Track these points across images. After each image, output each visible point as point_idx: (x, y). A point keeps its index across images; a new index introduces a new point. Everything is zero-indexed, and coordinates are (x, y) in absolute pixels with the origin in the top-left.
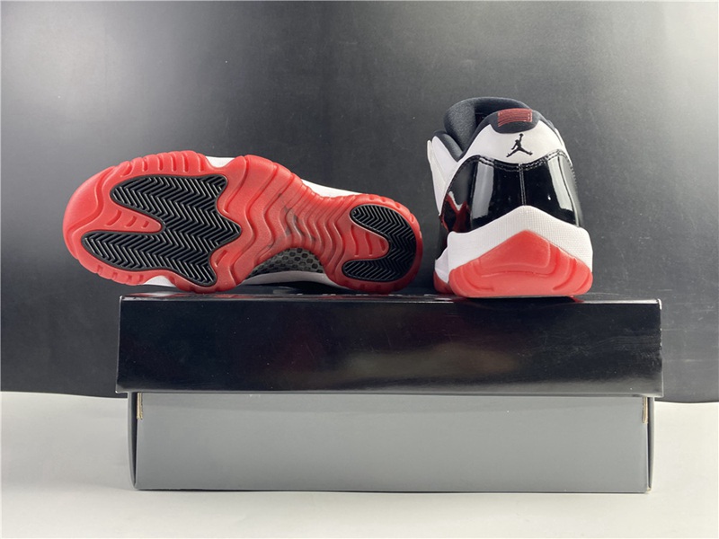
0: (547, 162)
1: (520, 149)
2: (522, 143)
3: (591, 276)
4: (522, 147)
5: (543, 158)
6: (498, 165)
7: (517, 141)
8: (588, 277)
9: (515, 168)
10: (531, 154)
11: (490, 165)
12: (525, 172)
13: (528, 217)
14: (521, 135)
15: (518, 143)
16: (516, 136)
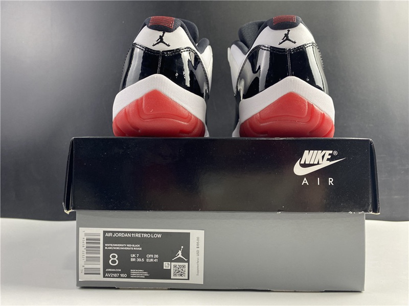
0: (305, 48)
1: (288, 39)
2: (289, 35)
3: (334, 127)
4: (289, 38)
5: (303, 45)
6: (272, 50)
7: (285, 34)
8: (332, 128)
9: (285, 52)
10: (295, 43)
11: (267, 50)
12: (291, 54)
13: (292, 84)
14: (289, 31)
15: (286, 35)
16: (286, 31)
